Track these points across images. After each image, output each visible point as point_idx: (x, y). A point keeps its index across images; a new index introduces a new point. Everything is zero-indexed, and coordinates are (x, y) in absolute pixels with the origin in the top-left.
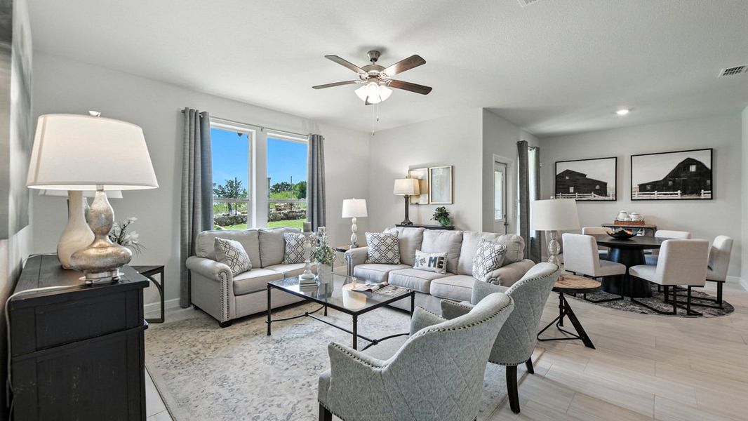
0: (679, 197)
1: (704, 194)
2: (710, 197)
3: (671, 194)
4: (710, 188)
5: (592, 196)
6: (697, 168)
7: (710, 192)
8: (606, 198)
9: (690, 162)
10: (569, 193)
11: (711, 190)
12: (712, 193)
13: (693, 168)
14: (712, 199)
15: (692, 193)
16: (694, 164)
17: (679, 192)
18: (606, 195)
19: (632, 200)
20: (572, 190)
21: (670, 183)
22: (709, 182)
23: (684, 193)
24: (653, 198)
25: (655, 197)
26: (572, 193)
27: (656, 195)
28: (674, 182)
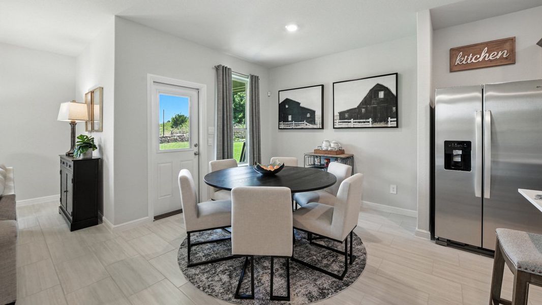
0: (371, 126)
1: (391, 122)
2: (395, 125)
3: (364, 122)
4: (396, 115)
5: (305, 124)
6: (385, 95)
7: (395, 119)
8: (315, 127)
9: (379, 87)
10: (288, 121)
11: (397, 117)
12: (397, 121)
13: (381, 95)
14: (397, 127)
15: (381, 121)
16: (382, 90)
17: (370, 120)
18: (315, 124)
19: (334, 128)
20: (290, 118)
21: (363, 110)
22: (394, 109)
23: (374, 121)
24: (349, 126)
25: (351, 125)
26: (290, 121)
27: (352, 123)
28: (366, 109)
